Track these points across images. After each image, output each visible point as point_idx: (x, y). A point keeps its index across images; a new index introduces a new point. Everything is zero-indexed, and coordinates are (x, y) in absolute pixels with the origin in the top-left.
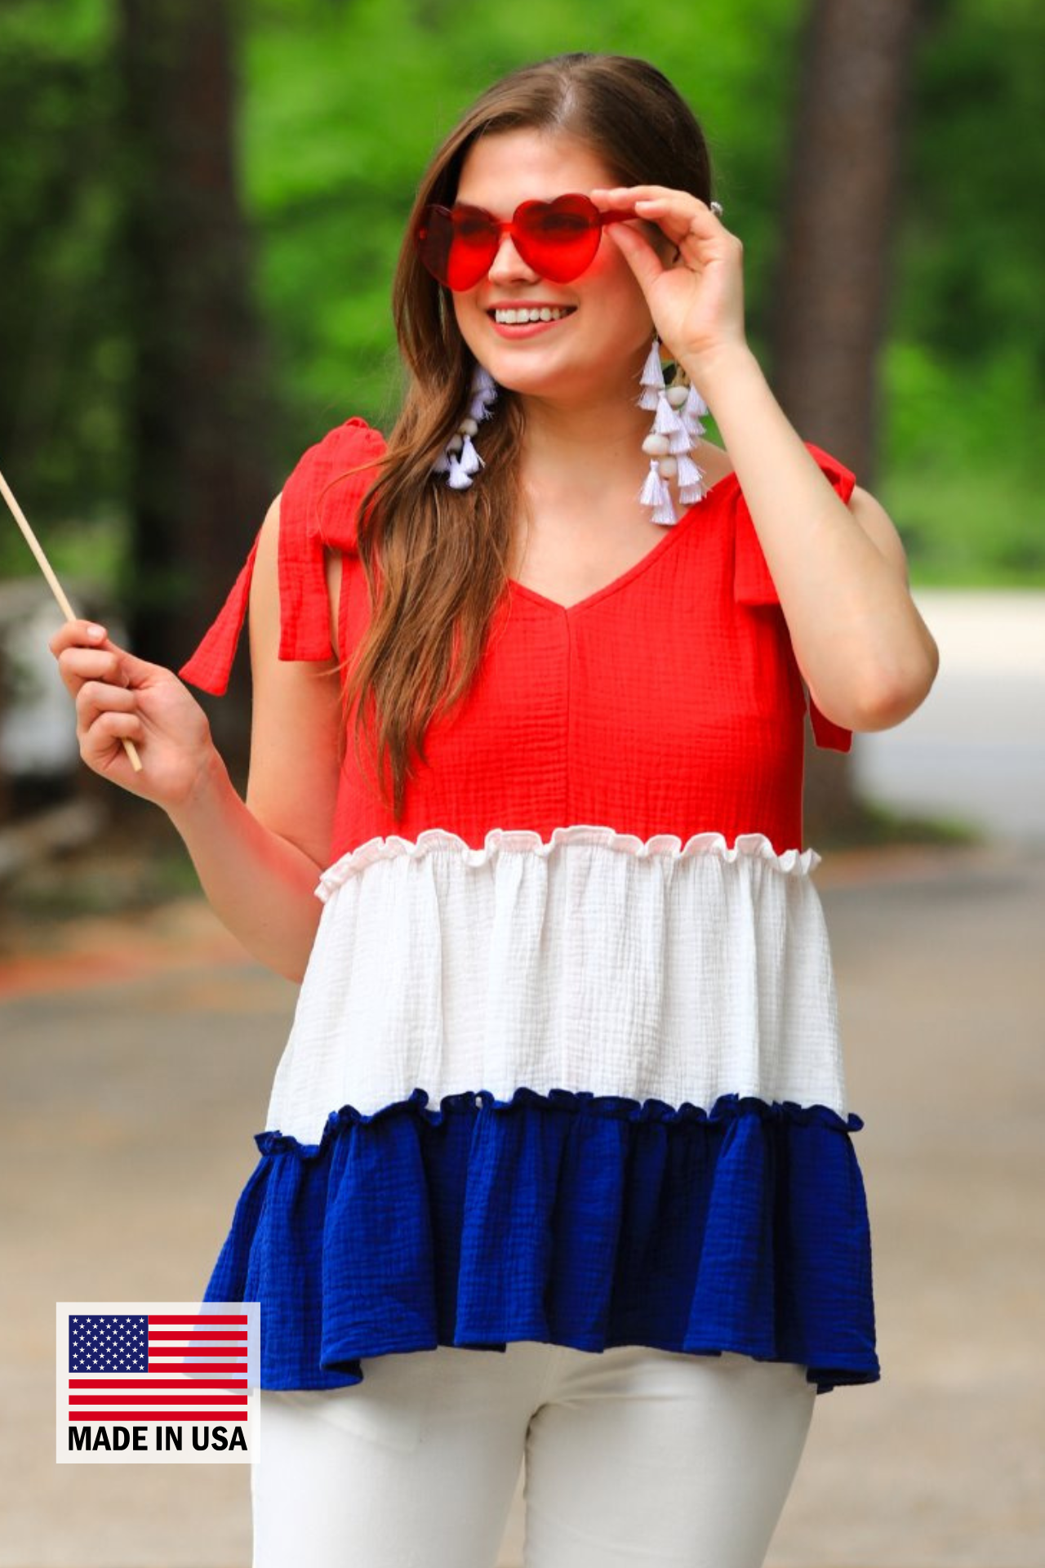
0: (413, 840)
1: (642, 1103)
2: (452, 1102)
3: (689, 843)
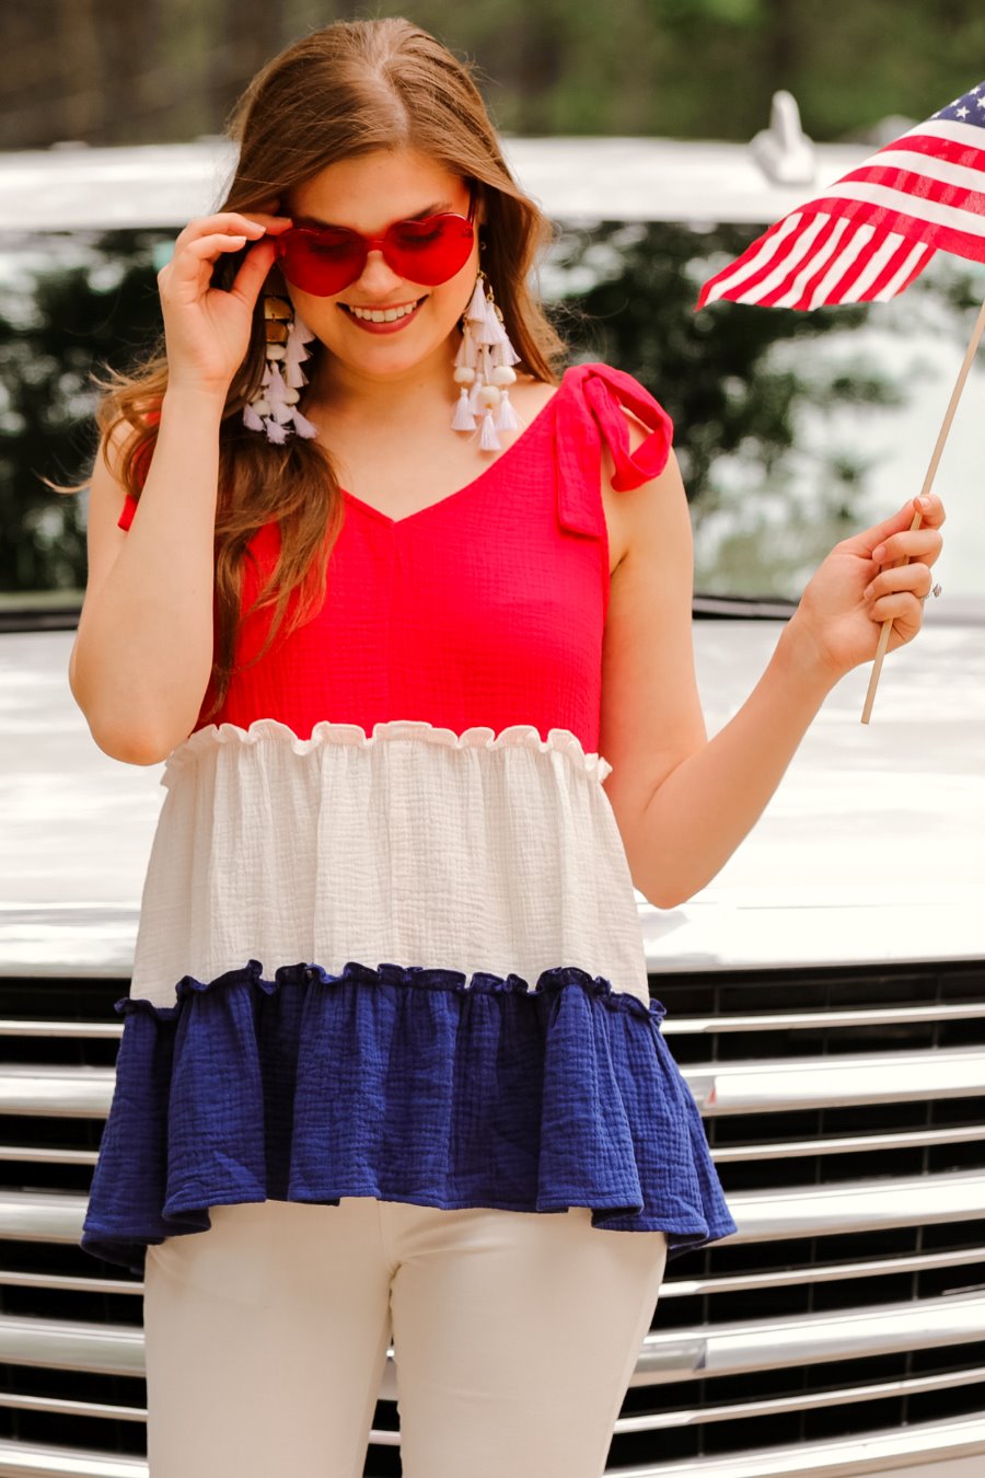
3: (501, 735)
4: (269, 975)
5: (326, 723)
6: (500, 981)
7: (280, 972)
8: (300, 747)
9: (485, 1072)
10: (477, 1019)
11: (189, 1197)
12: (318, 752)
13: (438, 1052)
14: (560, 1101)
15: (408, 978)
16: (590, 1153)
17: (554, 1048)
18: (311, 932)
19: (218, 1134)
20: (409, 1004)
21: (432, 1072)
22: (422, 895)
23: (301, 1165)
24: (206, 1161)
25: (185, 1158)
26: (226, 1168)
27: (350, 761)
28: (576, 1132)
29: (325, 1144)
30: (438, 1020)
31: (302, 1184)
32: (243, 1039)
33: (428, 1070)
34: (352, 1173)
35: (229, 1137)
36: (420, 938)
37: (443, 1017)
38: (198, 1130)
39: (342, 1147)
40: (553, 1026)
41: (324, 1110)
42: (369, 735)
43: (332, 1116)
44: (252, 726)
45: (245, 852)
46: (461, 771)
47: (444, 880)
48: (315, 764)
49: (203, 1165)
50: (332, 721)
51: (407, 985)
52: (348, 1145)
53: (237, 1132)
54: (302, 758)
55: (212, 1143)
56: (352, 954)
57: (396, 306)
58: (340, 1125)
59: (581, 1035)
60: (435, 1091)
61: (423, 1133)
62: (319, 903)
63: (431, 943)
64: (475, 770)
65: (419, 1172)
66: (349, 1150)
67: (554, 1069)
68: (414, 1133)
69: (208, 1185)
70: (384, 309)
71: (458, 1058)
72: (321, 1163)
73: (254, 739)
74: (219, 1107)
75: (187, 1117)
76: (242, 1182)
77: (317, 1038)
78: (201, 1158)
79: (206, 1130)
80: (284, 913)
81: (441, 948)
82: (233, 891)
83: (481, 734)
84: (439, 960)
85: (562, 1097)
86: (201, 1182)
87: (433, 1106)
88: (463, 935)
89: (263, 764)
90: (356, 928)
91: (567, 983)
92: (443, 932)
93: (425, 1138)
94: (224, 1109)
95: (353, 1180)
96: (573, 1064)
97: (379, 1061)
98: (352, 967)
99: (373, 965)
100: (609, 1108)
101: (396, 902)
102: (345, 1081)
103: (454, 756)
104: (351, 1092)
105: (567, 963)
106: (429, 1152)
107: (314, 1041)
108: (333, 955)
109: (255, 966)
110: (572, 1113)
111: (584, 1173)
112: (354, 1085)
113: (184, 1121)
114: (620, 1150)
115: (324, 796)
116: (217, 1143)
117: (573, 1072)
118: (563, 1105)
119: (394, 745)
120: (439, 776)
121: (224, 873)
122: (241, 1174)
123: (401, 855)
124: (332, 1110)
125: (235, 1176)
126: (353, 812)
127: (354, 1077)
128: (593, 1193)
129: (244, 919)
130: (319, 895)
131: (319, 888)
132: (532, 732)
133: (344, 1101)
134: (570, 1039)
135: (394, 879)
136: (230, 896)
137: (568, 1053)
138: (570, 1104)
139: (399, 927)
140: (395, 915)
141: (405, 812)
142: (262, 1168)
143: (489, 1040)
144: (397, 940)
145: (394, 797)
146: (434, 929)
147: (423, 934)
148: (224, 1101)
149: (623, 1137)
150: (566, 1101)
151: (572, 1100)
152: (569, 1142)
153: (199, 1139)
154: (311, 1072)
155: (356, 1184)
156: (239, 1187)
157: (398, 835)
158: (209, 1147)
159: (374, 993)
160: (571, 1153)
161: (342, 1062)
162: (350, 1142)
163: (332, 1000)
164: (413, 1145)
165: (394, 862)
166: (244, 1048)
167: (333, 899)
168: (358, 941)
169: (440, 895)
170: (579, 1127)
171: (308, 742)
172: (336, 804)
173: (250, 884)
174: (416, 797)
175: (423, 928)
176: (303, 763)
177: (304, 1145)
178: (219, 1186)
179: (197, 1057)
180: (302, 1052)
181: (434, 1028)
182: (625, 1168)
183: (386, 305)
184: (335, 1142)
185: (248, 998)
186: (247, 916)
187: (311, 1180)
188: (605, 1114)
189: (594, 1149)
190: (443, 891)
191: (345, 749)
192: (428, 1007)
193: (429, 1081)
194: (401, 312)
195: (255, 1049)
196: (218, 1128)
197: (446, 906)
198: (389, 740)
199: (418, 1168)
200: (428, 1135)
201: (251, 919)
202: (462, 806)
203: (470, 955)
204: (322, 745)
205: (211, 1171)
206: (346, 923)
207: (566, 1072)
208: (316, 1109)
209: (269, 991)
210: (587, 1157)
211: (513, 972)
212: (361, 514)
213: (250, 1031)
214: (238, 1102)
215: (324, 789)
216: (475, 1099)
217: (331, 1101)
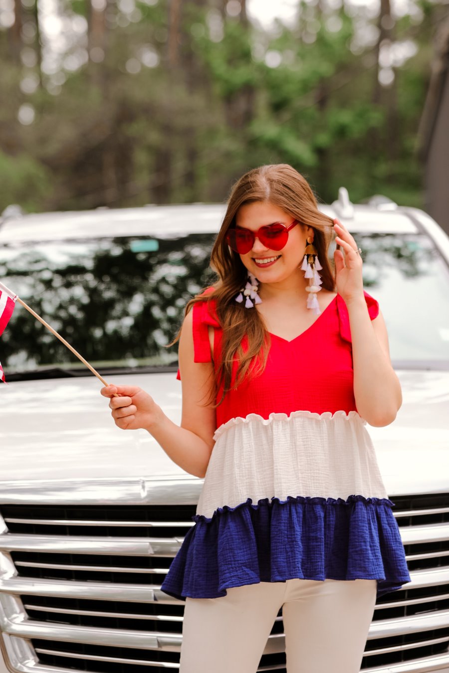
0: (245, 418)
1: (327, 499)
2: (262, 501)
4: (255, 503)
5: (273, 414)
6: (335, 500)
7: (260, 502)
8: (265, 422)
9: (332, 532)
10: (328, 514)
11: (234, 583)
12: (271, 425)
13: (319, 526)
14: (356, 542)
15: (306, 501)
16: (367, 560)
17: (354, 523)
18: (273, 487)
19: (243, 560)
20: (306, 510)
21: (317, 533)
22: (309, 471)
23: (277, 568)
24: (239, 570)
25: (231, 569)
26: (247, 572)
27: (283, 426)
28: (362, 553)
29: (285, 560)
30: (318, 515)
31: (277, 575)
32: (248, 526)
33: (315, 533)
34: (297, 570)
35: (247, 561)
36: (309, 487)
37: (320, 514)
38: (236, 559)
39: (291, 561)
40: (352, 515)
41: (283, 549)
42: (289, 416)
43: (286, 550)
44: (247, 416)
45: (245, 460)
46: (320, 427)
47: (317, 466)
48: (270, 428)
49: (239, 572)
50: (276, 412)
51: (305, 503)
52: (294, 561)
53: (249, 559)
54: (266, 426)
55: (241, 564)
56: (288, 493)
57: (267, 258)
58: (289, 554)
59: (363, 519)
60: (319, 540)
61: (316, 555)
62: (275, 476)
63: (313, 488)
64: (325, 426)
65: (316, 569)
66: (294, 562)
67: (354, 530)
68: (312, 555)
69: (241, 578)
70: (263, 259)
71: (325, 528)
72: (284, 567)
73: (248, 421)
74: (242, 551)
75: (231, 555)
76: (253, 577)
77: (279, 523)
78: (238, 569)
79: (239, 559)
80: (259, 481)
81: (317, 490)
82: (241, 475)
83: (327, 414)
84: (317, 494)
85: (357, 541)
86: (238, 578)
87: (319, 545)
88: (324, 485)
89: (251, 429)
90: (288, 484)
91: (358, 501)
92: (317, 484)
93: (317, 557)
94: (244, 552)
95: (297, 572)
96: (361, 529)
97: (299, 530)
98: (289, 497)
99: (295, 497)
100: (372, 544)
101: (300, 474)
102: (290, 538)
103: (318, 422)
104: (293, 541)
105: (357, 494)
106: (319, 562)
107: (277, 524)
108: (282, 494)
109: (250, 500)
110: (361, 547)
111: (365, 568)
112: (293, 539)
113: (230, 556)
114: (376, 559)
115: (275, 439)
116: (243, 563)
117: (361, 532)
118: (358, 544)
119: (297, 419)
120: (313, 429)
121: (238, 468)
122: (252, 574)
123: (301, 458)
124: (286, 549)
125: (250, 575)
126: (285, 443)
127: (293, 536)
128: (368, 575)
129: (245, 484)
130: (275, 473)
131: (275, 471)
132: (343, 413)
133: (290, 545)
134: (360, 520)
135: (299, 466)
136: (240, 476)
137: (359, 525)
138: (360, 543)
139: (302, 483)
140: (300, 479)
141: (302, 443)
142: (258, 571)
143: (332, 521)
144: (301, 488)
145: (298, 438)
146: (314, 483)
147: (310, 485)
148: (243, 549)
149: (377, 554)
150: (359, 542)
151: (361, 542)
152: (360, 557)
153: (236, 562)
154: (278, 535)
155: (298, 574)
156: (252, 578)
157: (300, 451)
158: (240, 565)
159: (296, 506)
160: (361, 560)
161: (287, 531)
162: (294, 559)
163: (284, 510)
164: (312, 559)
165: (299, 460)
166: (249, 529)
167: (280, 474)
168: (289, 489)
169: (316, 471)
170: (363, 551)
171: (267, 420)
172: (279, 441)
173: (247, 472)
174: (305, 437)
175: (310, 483)
176: (266, 428)
177: (278, 561)
178: (245, 578)
179: (233, 534)
180: (273, 529)
181: (316, 518)
182: (378, 565)
183: (263, 257)
184: (288, 559)
185: (248, 512)
186: (246, 483)
187: (281, 573)
188: (370, 546)
189: (368, 559)
190: (316, 470)
191: (281, 422)
192: (314, 511)
193: (316, 537)
194: (269, 260)
195: (253, 529)
196: (242, 558)
197: (318, 475)
198: (295, 418)
199: (315, 567)
200: (318, 556)
201: (248, 484)
202: (321, 439)
203: (326, 492)
204: (273, 421)
205: (242, 573)
206: (285, 483)
207: (358, 532)
208: (281, 548)
209: (256, 509)
210: (366, 562)
211: (339, 497)
212: (277, 341)
213: (250, 523)
214: (249, 548)
215: (274, 437)
216: (329, 542)
217: (285, 545)
